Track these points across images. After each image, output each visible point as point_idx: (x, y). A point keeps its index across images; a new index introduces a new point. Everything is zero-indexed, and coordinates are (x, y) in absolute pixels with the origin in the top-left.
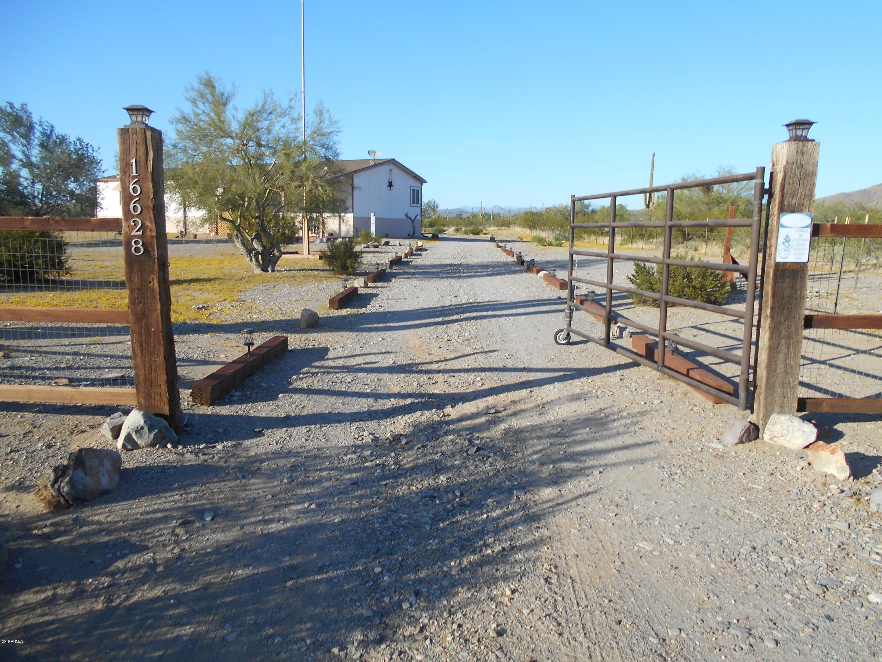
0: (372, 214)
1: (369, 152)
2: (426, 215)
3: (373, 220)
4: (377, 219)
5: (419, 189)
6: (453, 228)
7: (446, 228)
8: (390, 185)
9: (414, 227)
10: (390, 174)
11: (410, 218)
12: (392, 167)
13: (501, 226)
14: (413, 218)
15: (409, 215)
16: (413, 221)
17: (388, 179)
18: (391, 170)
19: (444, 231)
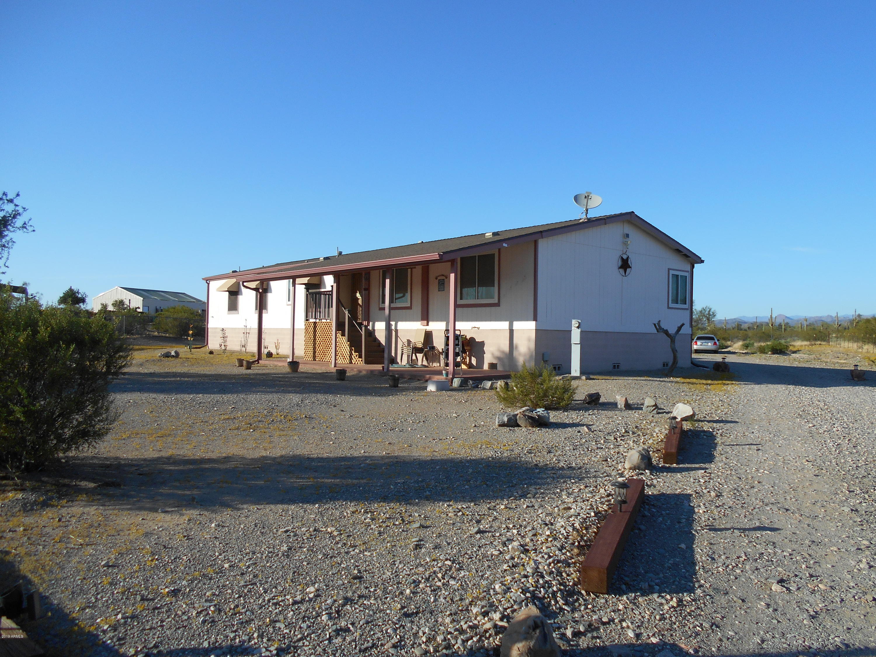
0: (575, 323)
1: (576, 198)
2: (700, 326)
3: (576, 336)
4: (583, 334)
5: (687, 275)
6: (740, 343)
7: (729, 343)
8: (625, 265)
9: (674, 351)
10: (625, 244)
11: (666, 332)
12: (628, 229)
13: (816, 339)
14: (672, 331)
15: (664, 326)
16: (672, 338)
17: (620, 253)
18: (627, 236)
19: (727, 347)
